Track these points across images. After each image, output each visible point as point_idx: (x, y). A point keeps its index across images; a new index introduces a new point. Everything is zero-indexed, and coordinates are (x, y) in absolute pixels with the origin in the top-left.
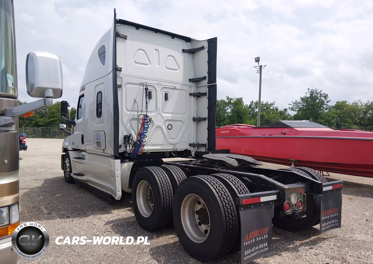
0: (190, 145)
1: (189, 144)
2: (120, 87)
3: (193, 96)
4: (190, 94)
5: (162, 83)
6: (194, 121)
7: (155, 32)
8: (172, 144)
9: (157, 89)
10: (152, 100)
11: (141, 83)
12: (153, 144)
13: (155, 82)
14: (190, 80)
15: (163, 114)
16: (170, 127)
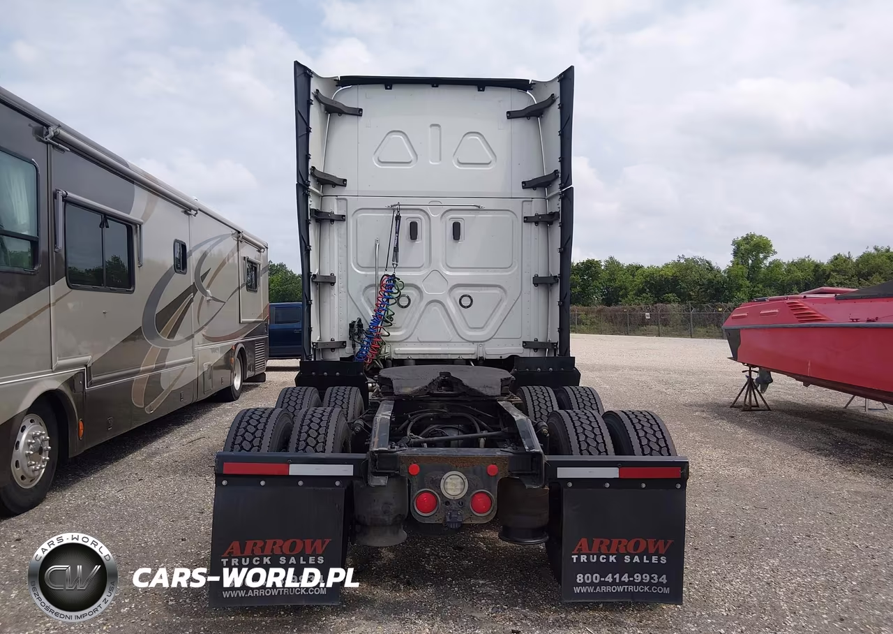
0: (526, 345)
1: (524, 342)
2: (344, 220)
3: (534, 223)
4: (527, 220)
5: (444, 201)
6: (536, 284)
7: (433, 86)
8: (473, 342)
9: (432, 215)
10: (418, 242)
11: (392, 206)
12: (420, 342)
13: (426, 201)
14: (526, 185)
15: (448, 273)
16: (466, 302)
